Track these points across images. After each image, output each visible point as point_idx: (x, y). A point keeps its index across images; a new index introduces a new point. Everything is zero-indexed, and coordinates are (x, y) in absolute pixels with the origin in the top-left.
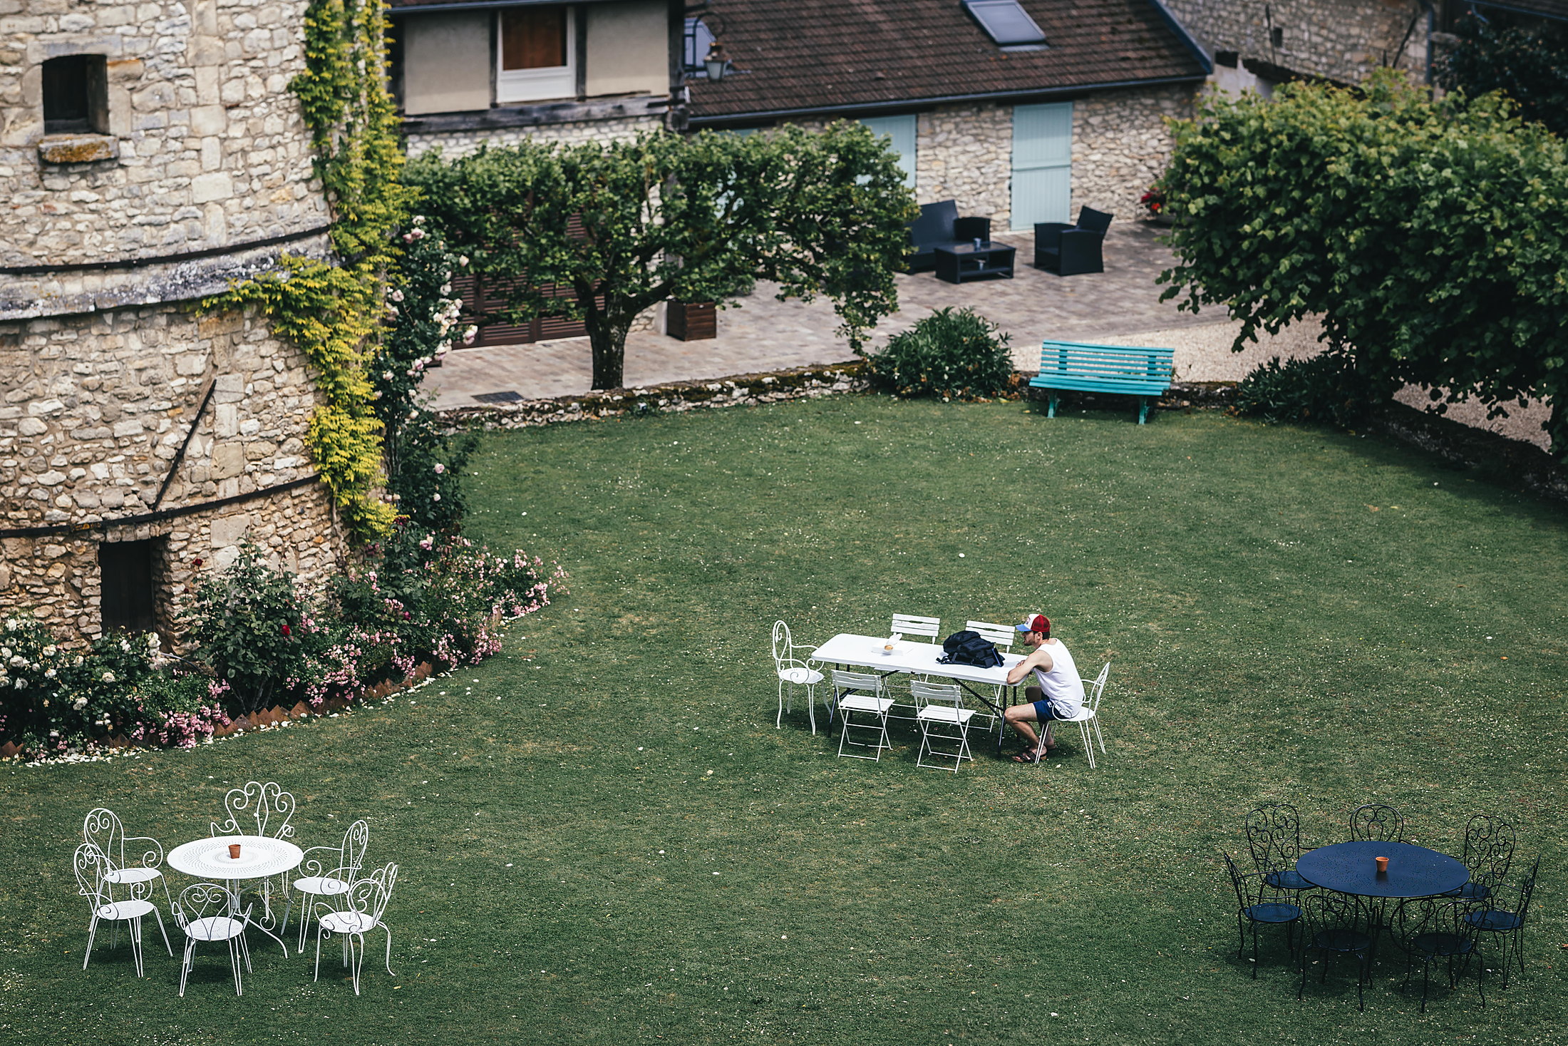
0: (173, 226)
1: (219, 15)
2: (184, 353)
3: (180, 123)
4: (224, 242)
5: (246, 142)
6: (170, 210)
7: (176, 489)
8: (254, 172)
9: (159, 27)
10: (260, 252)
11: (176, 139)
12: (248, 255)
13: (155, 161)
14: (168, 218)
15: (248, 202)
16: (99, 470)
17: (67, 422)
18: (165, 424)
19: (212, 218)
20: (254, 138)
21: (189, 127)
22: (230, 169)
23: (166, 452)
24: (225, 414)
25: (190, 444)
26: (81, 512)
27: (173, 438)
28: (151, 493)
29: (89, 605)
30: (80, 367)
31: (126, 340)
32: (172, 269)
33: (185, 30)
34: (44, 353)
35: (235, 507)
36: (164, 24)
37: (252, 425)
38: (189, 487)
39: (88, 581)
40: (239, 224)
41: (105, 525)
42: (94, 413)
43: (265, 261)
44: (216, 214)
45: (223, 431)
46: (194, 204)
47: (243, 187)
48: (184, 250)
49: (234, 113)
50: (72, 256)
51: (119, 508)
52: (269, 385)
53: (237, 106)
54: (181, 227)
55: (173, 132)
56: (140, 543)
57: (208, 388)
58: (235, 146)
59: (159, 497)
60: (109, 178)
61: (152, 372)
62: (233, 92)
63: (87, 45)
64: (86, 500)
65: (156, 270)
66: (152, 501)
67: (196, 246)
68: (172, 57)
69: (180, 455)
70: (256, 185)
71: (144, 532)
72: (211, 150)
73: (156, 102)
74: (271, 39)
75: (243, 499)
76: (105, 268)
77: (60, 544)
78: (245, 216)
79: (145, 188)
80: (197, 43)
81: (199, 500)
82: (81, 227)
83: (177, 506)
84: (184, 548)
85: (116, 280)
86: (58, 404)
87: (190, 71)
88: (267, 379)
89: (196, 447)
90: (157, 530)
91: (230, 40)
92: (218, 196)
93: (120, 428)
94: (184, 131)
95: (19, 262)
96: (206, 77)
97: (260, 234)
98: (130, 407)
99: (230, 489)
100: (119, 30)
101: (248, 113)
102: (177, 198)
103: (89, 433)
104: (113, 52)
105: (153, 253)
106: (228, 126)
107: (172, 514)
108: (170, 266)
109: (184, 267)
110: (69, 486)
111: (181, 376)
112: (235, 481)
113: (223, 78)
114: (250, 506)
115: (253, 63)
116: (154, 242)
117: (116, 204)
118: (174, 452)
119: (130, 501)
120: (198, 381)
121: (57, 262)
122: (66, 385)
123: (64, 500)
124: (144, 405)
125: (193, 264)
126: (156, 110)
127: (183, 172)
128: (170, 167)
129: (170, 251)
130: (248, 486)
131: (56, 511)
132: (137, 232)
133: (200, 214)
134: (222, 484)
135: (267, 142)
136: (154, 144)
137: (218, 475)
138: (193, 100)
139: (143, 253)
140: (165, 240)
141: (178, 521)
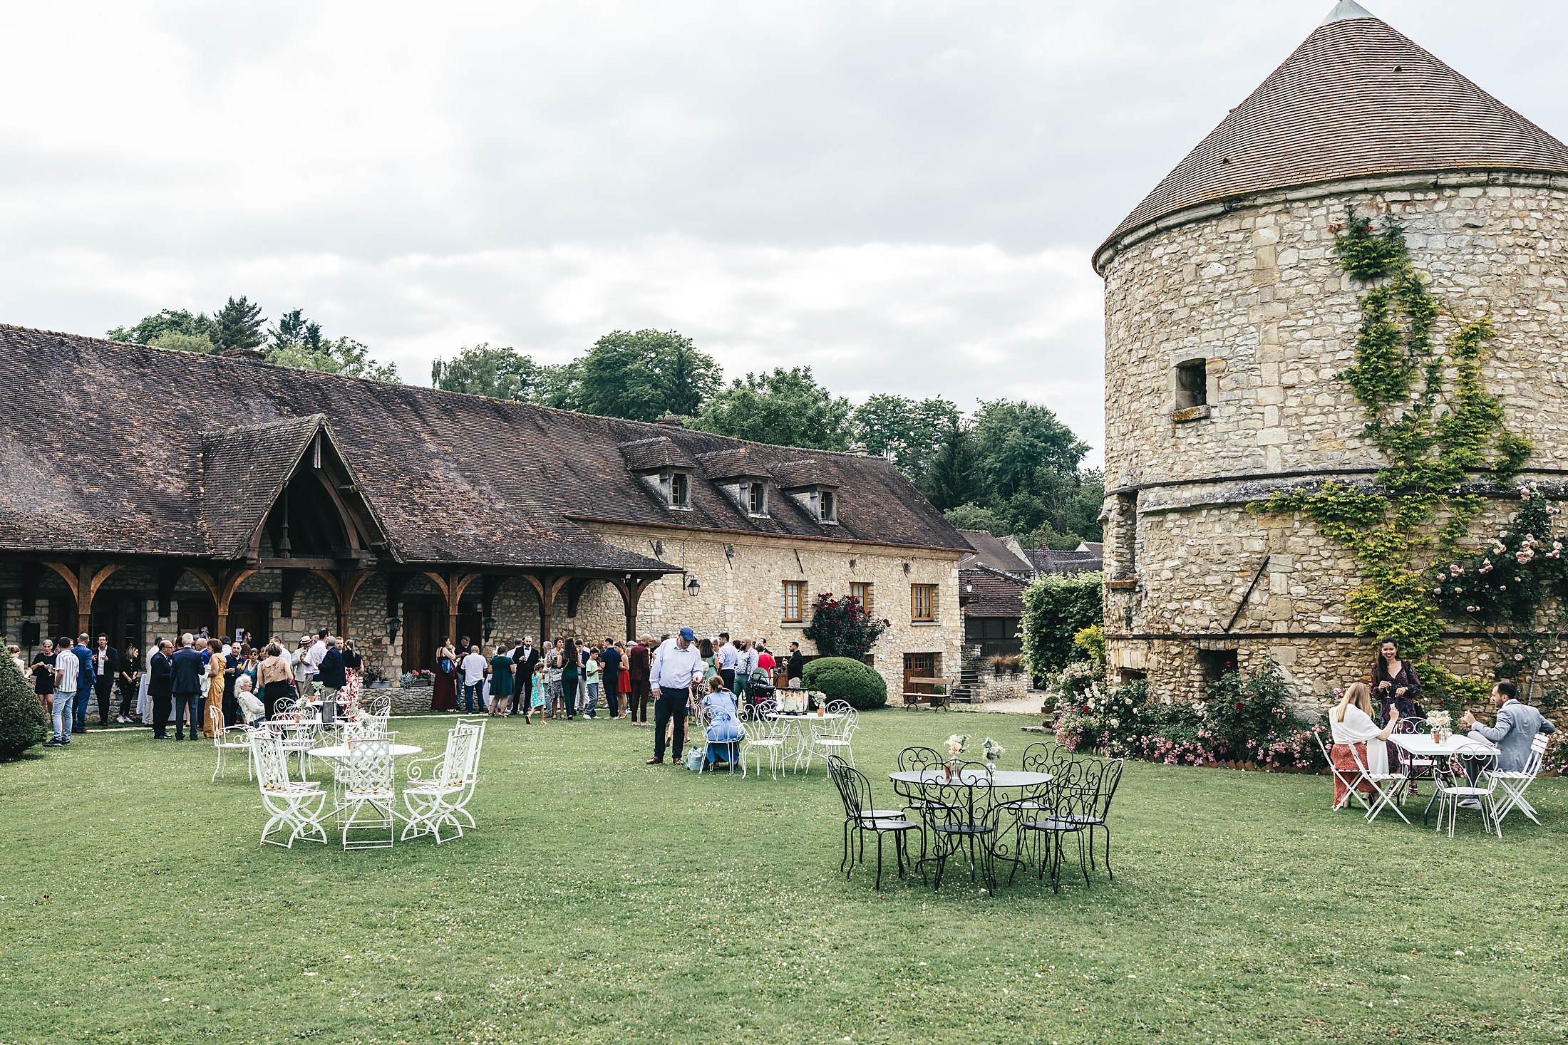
0: (1244, 459)
1: (1279, 332)
2: (1248, 537)
3: (1250, 397)
4: (1279, 470)
5: (1300, 410)
6: (1241, 449)
7: (1242, 623)
8: (1306, 428)
9: (1238, 340)
10: (1308, 478)
11: (1246, 406)
12: (1298, 480)
13: (1232, 420)
14: (1240, 454)
15: (1300, 447)
16: (1197, 604)
17: (1181, 574)
18: (1237, 581)
19: (1270, 456)
20: (1307, 407)
21: (1256, 399)
22: (1286, 426)
23: (1237, 597)
24: (1277, 580)
25: (1252, 595)
26: (1187, 628)
27: (1242, 590)
28: (1225, 623)
29: (1193, 686)
30: (1189, 542)
31: (1214, 527)
32: (1241, 484)
33: (1255, 341)
34: (1173, 532)
35: (1285, 640)
36: (1241, 339)
37: (1301, 590)
38: (1250, 622)
39: (1192, 672)
40: (1291, 461)
41: (1197, 638)
42: (1195, 570)
43: (1310, 484)
44: (1274, 454)
45: (1274, 590)
46: (1258, 447)
47: (1297, 438)
48: (1250, 474)
49: (1290, 392)
50: (1189, 476)
51: (1207, 629)
52: (1316, 566)
53: (1293, 387)
54: (1249, 460)
55: (1244, 403)
56: (1218, 652)
57: (1263, 561)
58: (1291, 411)
59: (1231, 625)
60: (1205, 430)
61: (1227, 547)
62: (1289, 379)
63: (1196, 354)
64: (1190, 621)
65: (1231, 485)
66: (1226, 627)
67: (1258, 472)
68: (1243, 358)
69: (1246, 599)
70: (1307, 437)
71: (1220, 645)
72: (1272, 415)
73: (1233, 385)
74: (1324, 346)
75: (1291, 636)
76: (1203, 482)
77: (1177, 645)
78: (1297, 456)
79: (1226, 436)
80: (1262, 349)
81: (1258, 632)
82: (1192, 459)
83: (1242, 632)
84: (1245, 660)
85: (1209, 489)
86: (1177, 562)
87: (1258, 366)
88: (1315, 561)
89: (1255, 597)
90: (1229, 645)
91: (1290, 347)
92: (1275, 442)
93: (1208, 580)
94: (1252, 402)
95: (1165, 480)
96: (1269, 371)
97: (1310, 467)
98: (1215, 567)
99: (1281, 628)
100: (1213, 344)
101: (1301, 392)
102: (1245, 442)
103: (1192, 581)
104: (1208, 356)
105: (1229, 474)
106: (1285, 399)
107: (1238, 637)
108: (1239, 482)
109: (1249, 484)
110: (1180, 611)
111: (1246, 551)
112: (1285, 624)
113: (1283, 370)
114: (1296, 641)
115: (1307, 361)
116: (1230, 468)
117: (1208, 446)
118: (1241, 598)
119: (1214, 624)
120: (1259, 556)
121: (1181, 479)
122: (1182, 552)
123: (1178, 620)
124: (1223, 567)
125: (1256, 483)
126: (1233, 390)
127: (1251, 426)
128: (1241, 423)
129: (1241, 474)
130: (1295, 628)
131: (1175, 626)
132: (1220, 462)
133: (1263, 453)
134: (1275, 624)
135: (1318, 411)
136: (1232, 409)
137: (1270, 617)
138: (1259, 383)
139: (1223, 475)
140: (1238, 467)
141: (1242, 642)
